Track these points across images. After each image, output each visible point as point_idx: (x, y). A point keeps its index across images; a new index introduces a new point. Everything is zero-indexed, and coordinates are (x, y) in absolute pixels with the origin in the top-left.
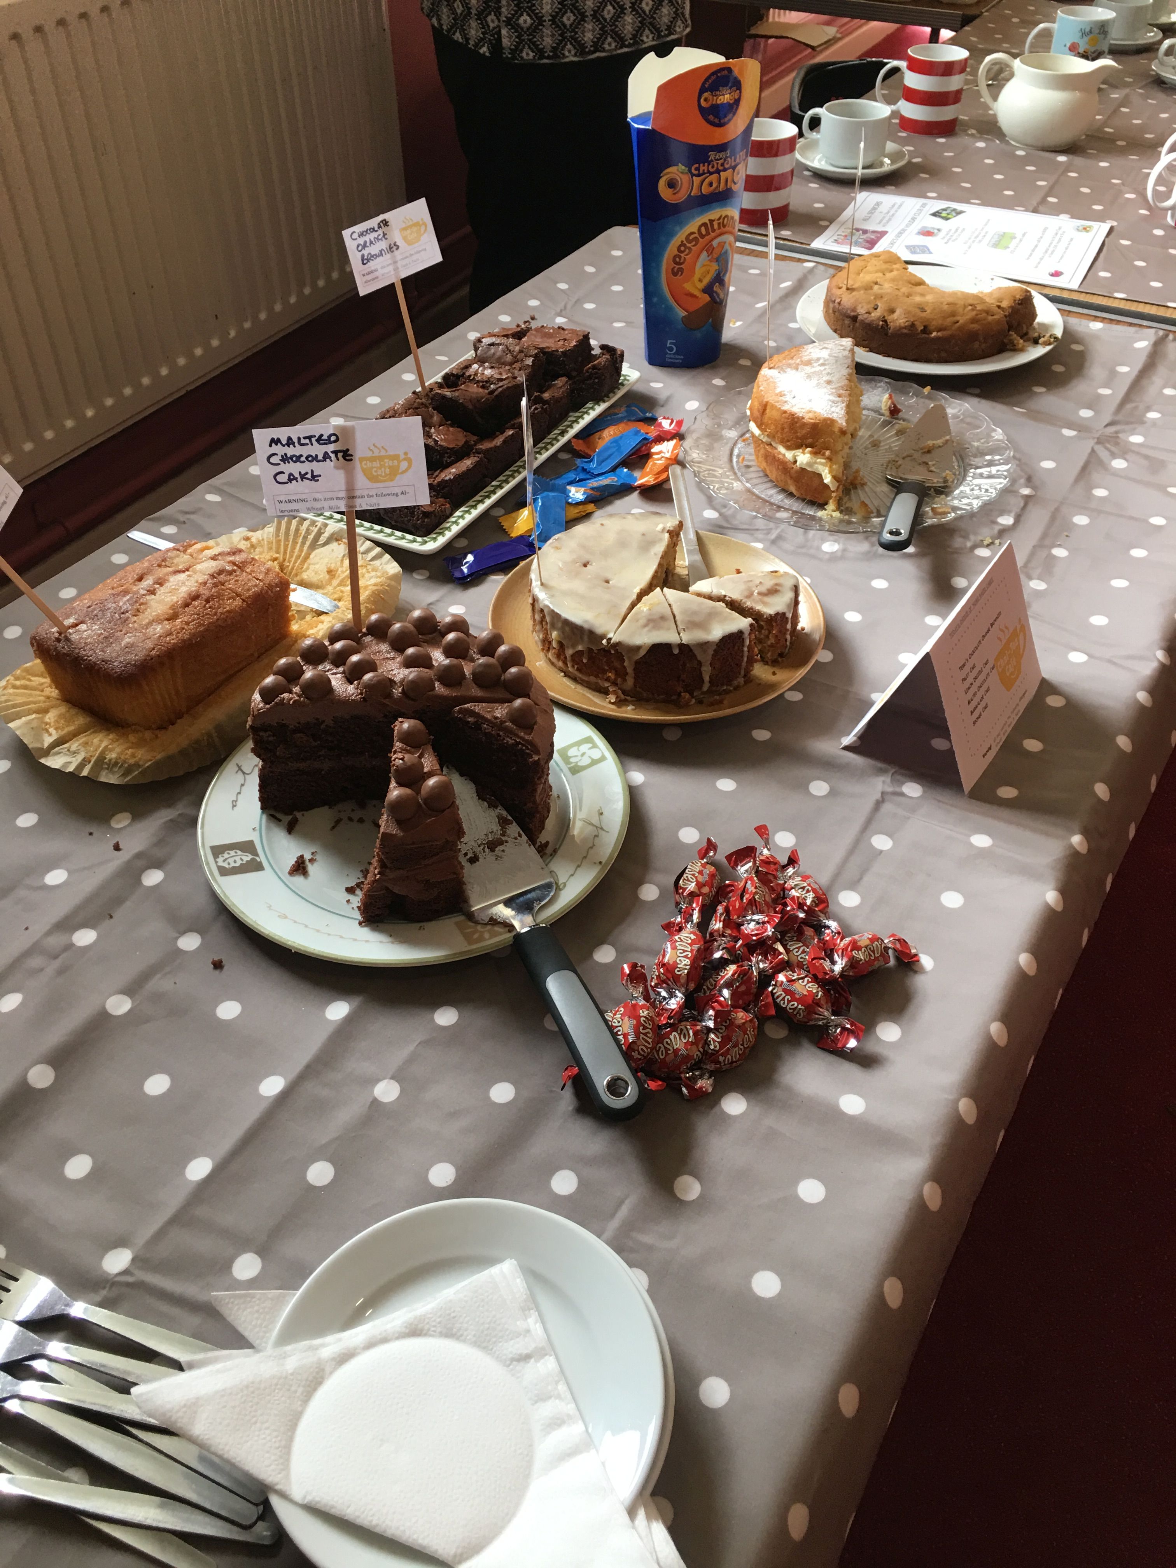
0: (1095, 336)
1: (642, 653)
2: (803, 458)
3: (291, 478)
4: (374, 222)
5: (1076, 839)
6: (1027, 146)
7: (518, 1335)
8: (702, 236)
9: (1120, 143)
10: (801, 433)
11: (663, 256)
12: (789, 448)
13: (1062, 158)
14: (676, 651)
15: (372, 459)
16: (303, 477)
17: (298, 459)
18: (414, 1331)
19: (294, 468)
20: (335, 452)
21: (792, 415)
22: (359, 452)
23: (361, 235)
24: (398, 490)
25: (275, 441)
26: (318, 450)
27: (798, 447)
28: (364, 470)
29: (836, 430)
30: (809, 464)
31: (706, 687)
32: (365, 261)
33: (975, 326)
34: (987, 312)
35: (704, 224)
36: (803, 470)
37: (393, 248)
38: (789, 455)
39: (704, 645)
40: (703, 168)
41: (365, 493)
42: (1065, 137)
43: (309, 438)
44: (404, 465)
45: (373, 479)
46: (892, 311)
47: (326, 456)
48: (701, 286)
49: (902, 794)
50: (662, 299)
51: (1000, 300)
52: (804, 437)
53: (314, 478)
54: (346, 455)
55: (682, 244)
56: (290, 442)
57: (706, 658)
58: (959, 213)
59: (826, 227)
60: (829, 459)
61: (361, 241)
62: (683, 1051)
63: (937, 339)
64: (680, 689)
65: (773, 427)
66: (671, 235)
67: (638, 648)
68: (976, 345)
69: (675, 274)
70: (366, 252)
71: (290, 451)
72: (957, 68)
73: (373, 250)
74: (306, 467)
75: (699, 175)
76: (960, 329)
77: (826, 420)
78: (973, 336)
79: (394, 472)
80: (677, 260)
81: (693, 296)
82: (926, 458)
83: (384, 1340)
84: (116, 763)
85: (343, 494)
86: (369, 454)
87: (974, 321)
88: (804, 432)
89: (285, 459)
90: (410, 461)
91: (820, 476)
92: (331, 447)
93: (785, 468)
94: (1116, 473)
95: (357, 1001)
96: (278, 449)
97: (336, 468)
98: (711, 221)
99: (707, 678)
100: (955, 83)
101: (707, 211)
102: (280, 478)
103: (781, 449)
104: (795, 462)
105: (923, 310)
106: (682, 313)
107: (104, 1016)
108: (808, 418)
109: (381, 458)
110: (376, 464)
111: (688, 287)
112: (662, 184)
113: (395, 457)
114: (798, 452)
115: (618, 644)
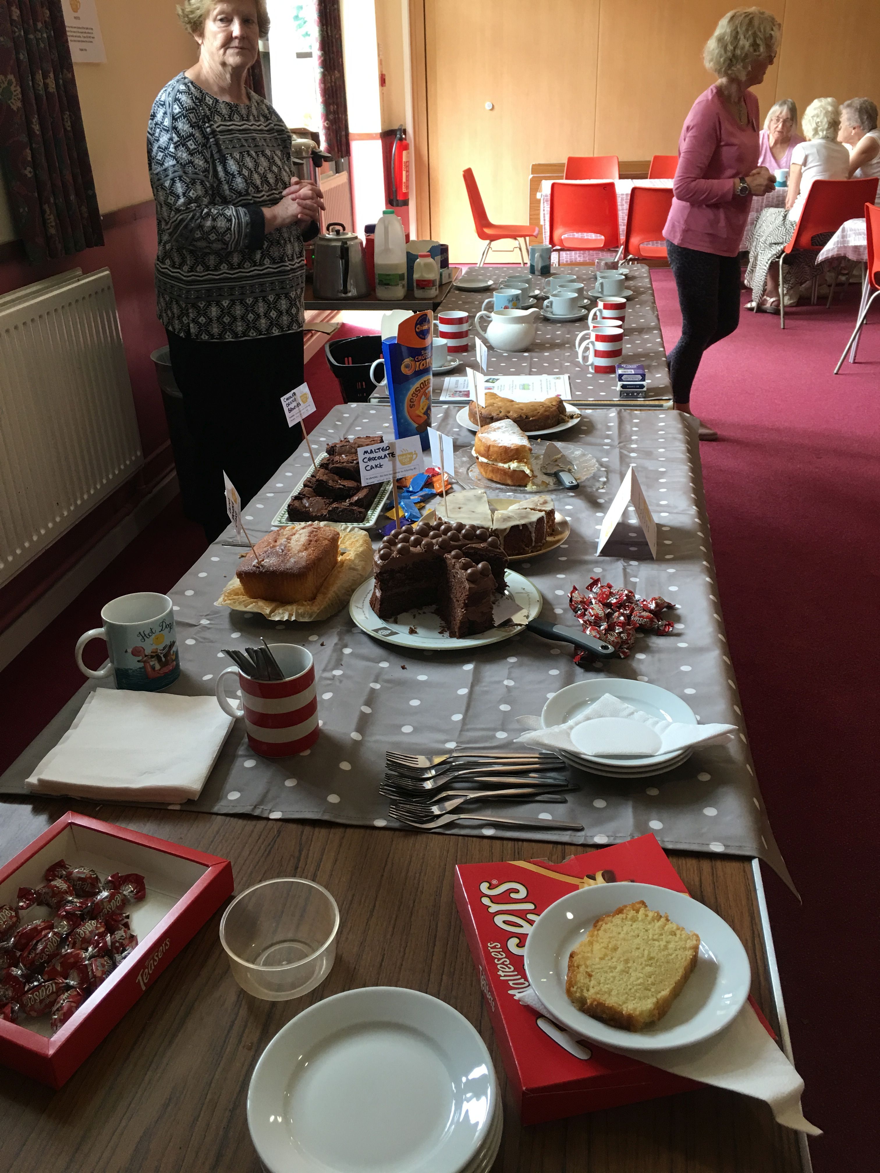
0: (590, 415)
1: (508, 531)
2: (514, 465)
3: (372, 468)
4: (290, 394)
5: (705, 563)
6: (506, 351)
7: (625, 709)
8: (422, 388)
9: (547, 345)
10: (511, 454)
11: (404, 400)
12: (505, 463)
13: (526, 354)
14: (521, 528)
15: (402, 455)
16: (376, 466)
17: (374, 459)
18: (588, 718)
19: (373, 463)
20: (388, 454)
21: (505, 447)
22: (398, 453)
23: (287, 399)
24: (413, 468)
25: (366, 452)
26: (382, 454)
27: (511, 461)
28: (399, 461)
29: (527, 449)
30: (517, 467)
31: (533, 544)
32: (290, 411)
33: (547, 413)
34: (549, 407)
35: (422, 383)
36: (514, 471)
37: (298, 405)
38: (506, 466)
39: (531, 523)
40: (420, 358)
41: (400, 470)
42: (523, 345)
43: (379, 449)
44: (414, 456)
45: (403, 464)
46: (509, 412)
47: (385, 456)
48: (423, 411)
49: (631, 565)
50: (406, 420)
51: (551, 402)
52: (513, 456)
53: (381, 466)
54: (393, 455)
55: (414, 393)
56: (371, 452)
57: (533, 530)
58: (497, 380)
59: (441, 393)
60: (526, 463)
61: (287, 402)
62: (615, 640)
63: (532, 420)
64: (524, 546)
65: (495, 455)
66: (409, 389)
67: (505, 529)
68: (549, 421)
69: (411, 407)
70: (289, 407)
71: (372, 456)
72: (464, 321)
73: (292, 406)
74: (377, 462)
75: (418, 361)
76: (542, 414)
77: (521, 446)
78: (547, 417)
79: (411, 460)
80: (411, 400)
81: (420, 416)
82: (557, 463)
83: (580, 723)
84: (304, 614)
85: (391, 472)
86: (401, 453)
87: (546, 411)
88: (512, 454)
89: (370, 459)
90: (416, 454)
91: (523, 472)
92: (387, 452)
93: (505, 473)
94: (634, 458)
95: (474, 663)
96: (367, 456)
97: (389, 461)
98: (425, 381)
99: (534, 539)
100: (465, 327)
101: (422, 377)
102: (367, 468)
103: (501, 465)
104: (510, 468)
105: (522, 410)
106: (416, 425)
107: (373, 690)
108: (512, 447)
109: (406, 454)
110: (404, 457)
111: (418, 412)
112: (403, 366)
113: (411, 453)
114: (510, 463)
115: (496, 530)
